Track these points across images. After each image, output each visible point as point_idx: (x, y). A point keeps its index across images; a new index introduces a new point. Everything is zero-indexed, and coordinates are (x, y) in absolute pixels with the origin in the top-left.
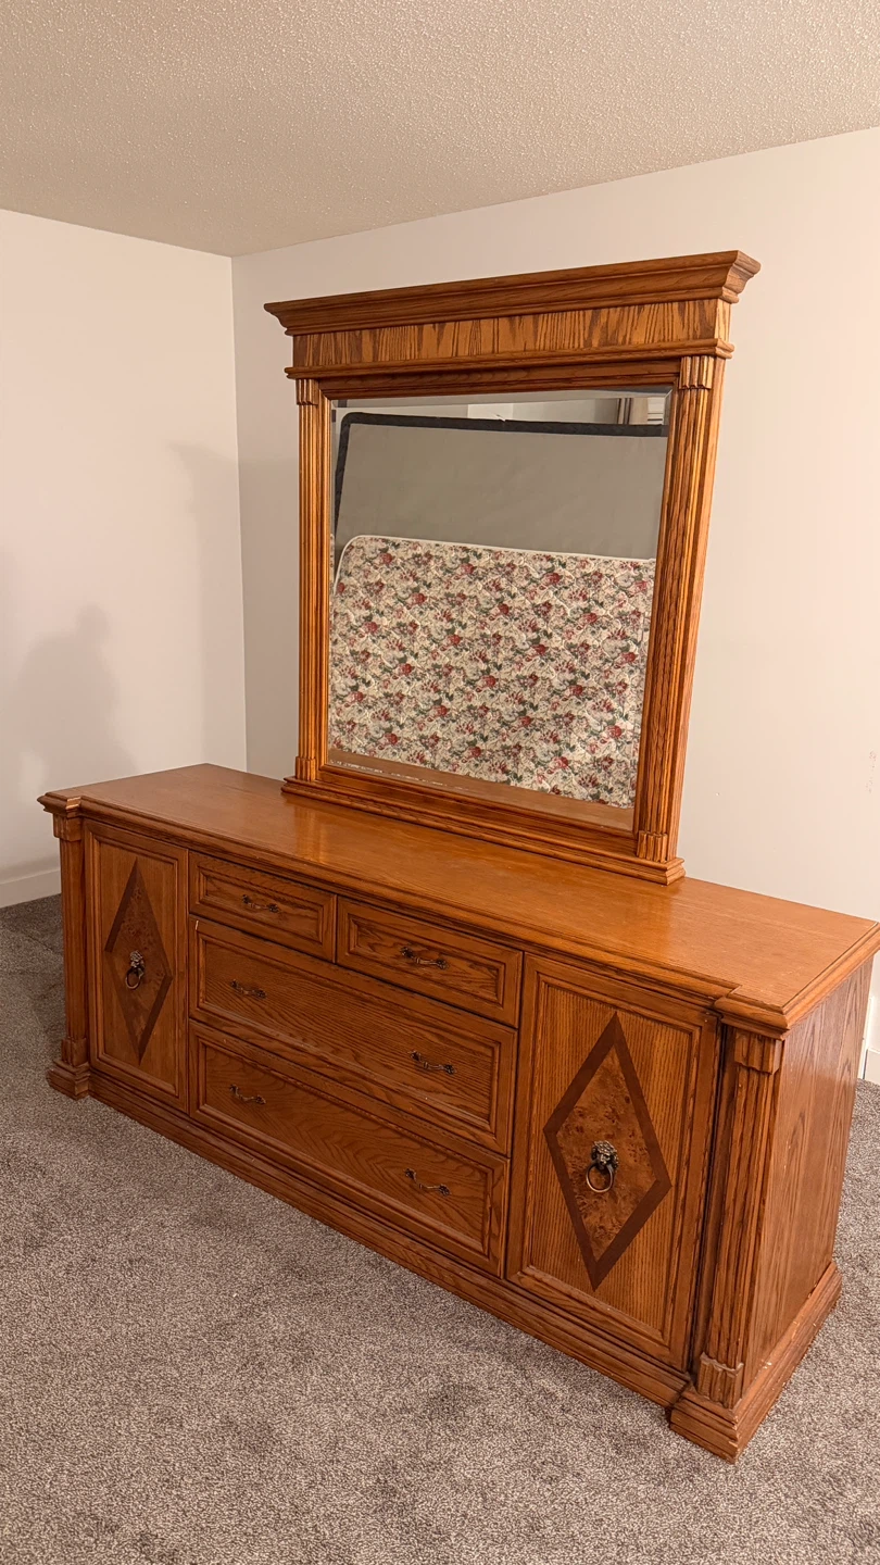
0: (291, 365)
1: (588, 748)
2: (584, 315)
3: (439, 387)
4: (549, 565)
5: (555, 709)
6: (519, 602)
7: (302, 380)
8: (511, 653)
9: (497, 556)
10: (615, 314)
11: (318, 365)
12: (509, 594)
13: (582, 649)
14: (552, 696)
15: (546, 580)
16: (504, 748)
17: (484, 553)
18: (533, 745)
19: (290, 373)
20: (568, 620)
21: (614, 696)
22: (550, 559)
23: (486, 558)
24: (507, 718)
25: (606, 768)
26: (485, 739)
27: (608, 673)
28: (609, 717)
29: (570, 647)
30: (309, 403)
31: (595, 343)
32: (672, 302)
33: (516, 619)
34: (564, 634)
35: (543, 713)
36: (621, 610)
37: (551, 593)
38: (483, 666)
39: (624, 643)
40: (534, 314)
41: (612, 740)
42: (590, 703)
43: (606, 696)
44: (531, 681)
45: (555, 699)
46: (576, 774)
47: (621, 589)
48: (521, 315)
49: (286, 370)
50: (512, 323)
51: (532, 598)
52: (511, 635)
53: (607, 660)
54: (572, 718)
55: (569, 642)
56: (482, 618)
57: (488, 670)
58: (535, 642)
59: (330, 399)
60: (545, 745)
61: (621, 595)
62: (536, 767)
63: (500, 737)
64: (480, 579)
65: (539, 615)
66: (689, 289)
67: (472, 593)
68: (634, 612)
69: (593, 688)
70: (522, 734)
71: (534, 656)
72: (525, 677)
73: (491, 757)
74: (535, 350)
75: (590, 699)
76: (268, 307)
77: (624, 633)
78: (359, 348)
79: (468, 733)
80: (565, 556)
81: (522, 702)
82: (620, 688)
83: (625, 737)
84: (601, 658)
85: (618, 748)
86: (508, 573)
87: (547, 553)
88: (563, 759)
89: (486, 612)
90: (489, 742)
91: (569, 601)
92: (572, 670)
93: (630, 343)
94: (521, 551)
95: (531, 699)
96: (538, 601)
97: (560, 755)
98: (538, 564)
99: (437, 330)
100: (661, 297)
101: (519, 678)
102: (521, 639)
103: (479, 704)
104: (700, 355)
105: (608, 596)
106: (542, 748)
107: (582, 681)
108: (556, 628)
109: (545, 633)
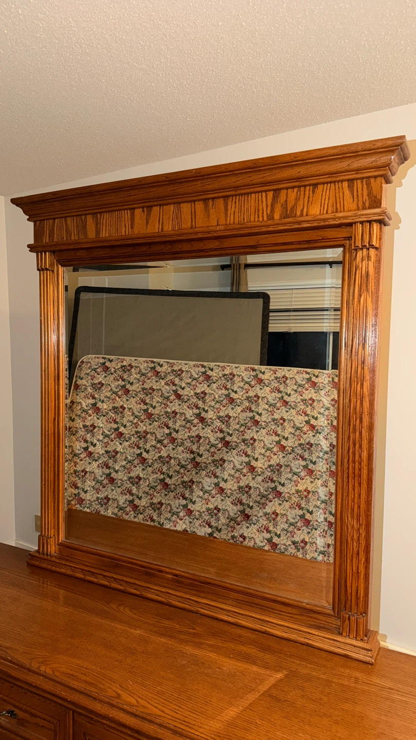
0: (32, 242)
1: (235, 480)
2: (266, 196)
4: (203, 370)
5: (213, 456)
6: (187, 392)
7: (41, 252)
8: (184, 422)
9: (172, 365)
10: (293, 194)
11: (53, 241)
12: (181, 387)
13: (227, 419)
14: (211, 448)
15: (201, 379)
16: (183, 482)
17: (164, 363)
18: (201, 480)
19: (32, 248)
20: (217, 402)
21: (248, 447)
22: (203, 366)
23: (165, 367)
24: (183, 463)
25: (247, 492)
26: (171, 477)
27: (243, 433)
28: (247, 460)
29: (219, 418)
30: (47, 269)
31: (277, 216)
32: (342, 181)
33: (185, 402)
34: (215, 410)
35: (206, 458)
36: (247, 395)
37: (206, 386)
38: (167, 431)
39: (251, 414)
40: (224, 197)
41: (249, 474)
42: (235, 452)
43: (242, 447)
44: (197, 439)
45: (212, 450)
46: (229, 497)
47: (246, 383)
48: (213, 198)
49: (29, 246)
50: (206, 206)
51: (195, 389)
52: (183, 411)
53: (242, 425)
54: (224, 461)
55: (219, 414)
56: (165, 402)
57: (170, 434)
58: (198, 416)
59: (62, 266)
60: (208, 480)
61: (247, 386)
62: (204, 494)
63: (180, 476)
64: (163, 379)
65: (199, 399)
66: (358, 170)
67: (158, 387)
68: (255, 396)
69: (235, 442)
70: (194, 473)
71: (198, 423)
72: (193, 437)
73: (175, 489)
74: (226, 224)
75: (234, 449)
76: (14, 201)
77: (250, 408)
78: (85, 227)
79: (159, 474)
80: (212, 365)
81: (192, 452)
82: (252, 442)
83: (257, 472)
84: (238, 424)
85: (253, 479)
86: (179, 375)
87: (202, 363)
88: (220, 488)
89: (168, 398)
90: (173, 479)
91: (217, 390)
92: (222, 431)
93: (307, 215)
94: (186, 362)
95: (198, 450)
96: (198, 391)
97: (218, 486)
98: (197, 369)
99: (146, 212)
100: (333, 178)
101: (189, 437)
102: (189, 414)
103: (165, 455)
104: (370, 222)
105: (239, 387)
106: (207, 482)
107: (228, 438)
108: (210, 406)
109: (204, 409)
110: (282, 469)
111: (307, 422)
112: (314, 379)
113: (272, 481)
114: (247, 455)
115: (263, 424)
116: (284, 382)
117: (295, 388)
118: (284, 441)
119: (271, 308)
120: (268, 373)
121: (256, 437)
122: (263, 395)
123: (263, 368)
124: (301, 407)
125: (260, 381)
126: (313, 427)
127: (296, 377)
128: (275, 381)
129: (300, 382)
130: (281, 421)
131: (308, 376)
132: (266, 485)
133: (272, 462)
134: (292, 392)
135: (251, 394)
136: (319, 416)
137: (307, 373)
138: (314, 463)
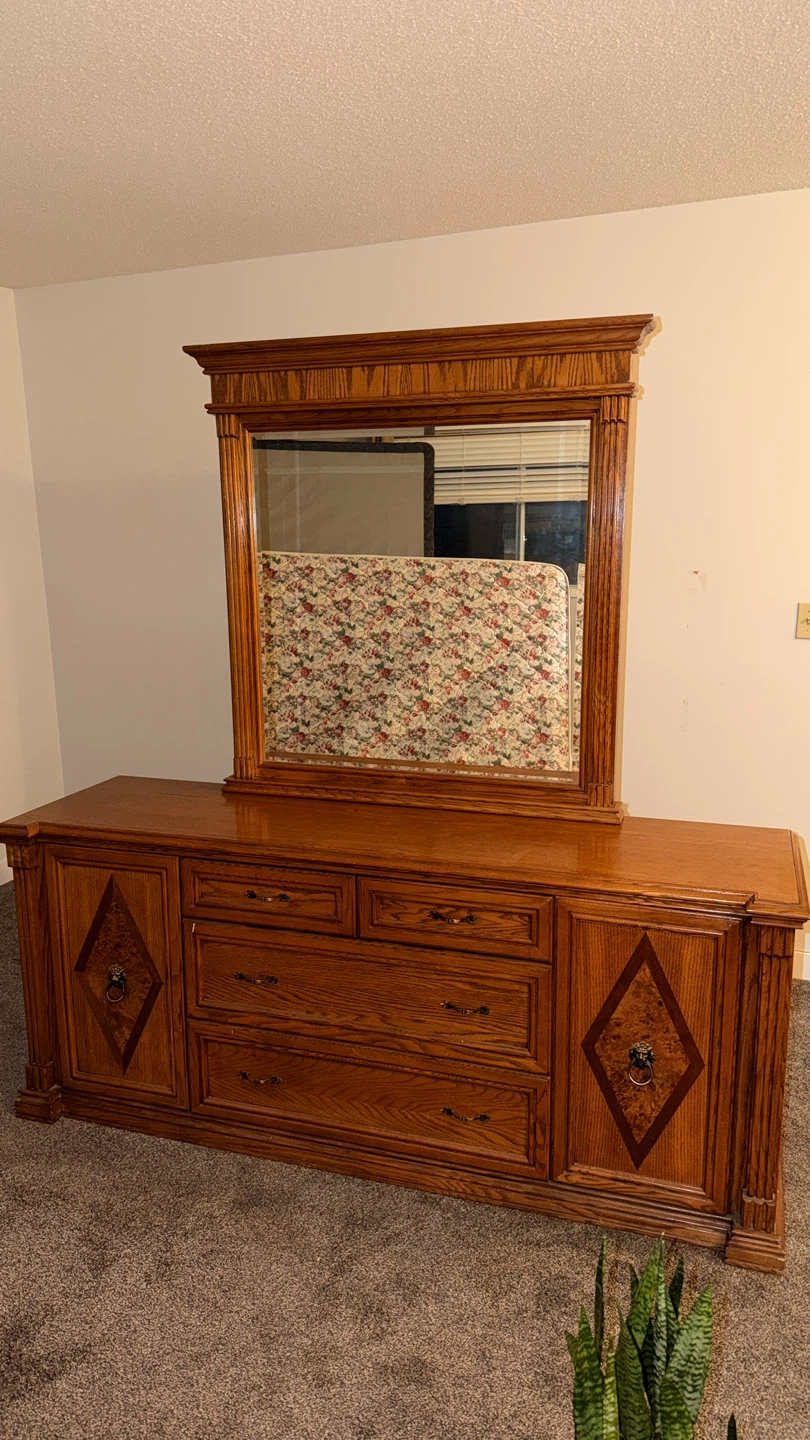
0: (210, 401)
1: (402, 722)
2: (511, 363)
3: (369, 421)
4: (343, 566)
5: (368, 691)
6: (321, 601)
7: (223, 415)
8: (321, 646)
9: (293, 560)
10: (539, 363)
11: (240, 402)
12: (311, 593)
13: (384, 637)
14: (363, 680)
15: (342, 579)
16: (327, 730)
17: (282, 558)
18: (354, 725)
19: (210, 409)
20: (368, 613)
21: (419, 675)
22: (343, 561)
23: (285, 562)
24: (325, 703)
25: (420, 738)
26: (307, 725)
27: (410, 656)
28: (417, 693)
29: (373, 636)
30: (232, 436)
31: (522, 385)
32: (591, 352)
33: (320, 616)
34: (366, 626)
35: (358, 694)
36: (412, 601)
37: (349, 590)
38: (296, 660)
39: (419, 629)
40: (463, 360)
41: (422, 713)
42: (399, 683)
43: (410, 675)
44: (342, 668)
45: (366, 682)
46: (395, 746)
47: (409, 583)
48: (450, 361)
49: (206, 406)
50: (442, 371)
51: (333, 596)
52: (318, 629)
53: (407, 645)
54: (386, 697)
55: (372, 632)
56: (289, 617)
57: (301, 663)
58: (341, 634)
59: (249, 431)
60: (365, 724)
61: (410, 588)
62: (360, 743)
63: (321, 721)
64: (282, 582)
65: (341, 611)
66: (606, 342)
67: (276, 595)
68: (423, 603)
69: (399, 669)
70: (342, 716)
71: (341, 646)
72: (336, 666)
75: (398, 679)
76: (186, 350)
77: (418, 621)
78: (285, 386)
79: (289, 721)
80: (356, 558)
81: (336, 688)
82: (423, 668)
83: (433, 709)
84: (401, 644)
85: (428, 719)
86: (307, 575)
87: (340, 556)
88: (383, 734)
89: (292, 610)
90: (312, 727)
91: (366, 596)
92: (378, 656)
93: (555, 386)
94: (316, 555)
95: (345, 685)
96: (338, 598)
97: (379, 731)
98: (333, 565)
99: (366, 372)
100: (582, 348)
101: (331, 667)
102: (327, 632)
103: (297, 694)
104: (618, 396)
105: (399, 590)
106: (362, 727)
107: (388, 665)
108: (358, 620)
109: (349, 625)
110: (468, 703)
111: (499, 636)
112: (505, 574)
113: (455, 720)
114: (418, 687)
115: (438, 642)
116: (464, 580)
117: (480, 588)
118: (468, 664)
119: (436, 466)
120: (440, 566)
121: (428, 661)
122: (435, 601)
123: (432, 560)
124: (490, 615)
125: (430, 580)
126: (507, 643)
127: (481, 572)
128: (451, 579)
129: (487, 580)
130: (463, 637)
131: (497, 571)
132: (446, 726)
133: (453, 695)
134: (477, 595)
135: (418, 599)
136: (515, 626)
137: (495, 566)
138: (511, 692)
